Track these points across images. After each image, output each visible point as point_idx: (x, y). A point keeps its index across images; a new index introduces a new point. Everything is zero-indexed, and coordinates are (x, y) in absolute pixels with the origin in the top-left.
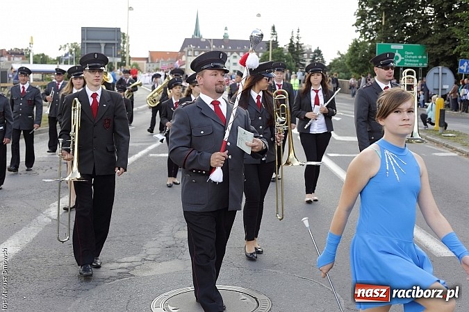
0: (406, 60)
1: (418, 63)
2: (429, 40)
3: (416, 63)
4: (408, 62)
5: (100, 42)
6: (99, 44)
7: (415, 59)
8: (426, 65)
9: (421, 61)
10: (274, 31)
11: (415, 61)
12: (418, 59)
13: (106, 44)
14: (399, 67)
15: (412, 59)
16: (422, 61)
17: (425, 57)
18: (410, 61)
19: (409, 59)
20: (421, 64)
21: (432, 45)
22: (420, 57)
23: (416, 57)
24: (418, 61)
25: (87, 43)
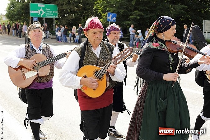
0: (46, 14)
1: (53, 15)
3: (52, 15)
4: (47, 15)
7: (51, 13)
8: (57, 17)
11: (51, 14)
12: (52, 13)
14: (42, 18)
15: (50, 13)
16: (55, 14)
17: (56, 12)
18: (49, 14)
19: (48, 13)
20: (54, 16)
22: (54, 12)
24: (53, 14)
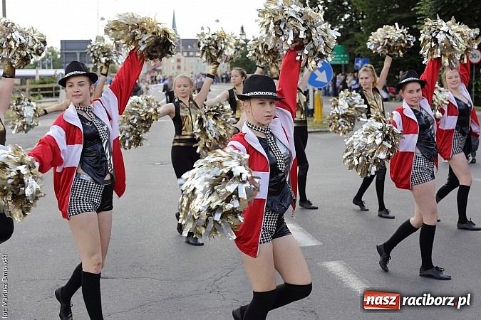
1: (341, 61)
2: (348, 42)
3: (338, 61)
5: (76, 51)
6: (75, 53)
8: (346, 62)
9: (343, 59)
10: (243, 32)
11: (339, 59)
13: (81, 53)
17: (346, 56)
20: (343, 62)
21: (350, 46)
22: (342, 56)
23: (338, 56)
25: (66, 53)
